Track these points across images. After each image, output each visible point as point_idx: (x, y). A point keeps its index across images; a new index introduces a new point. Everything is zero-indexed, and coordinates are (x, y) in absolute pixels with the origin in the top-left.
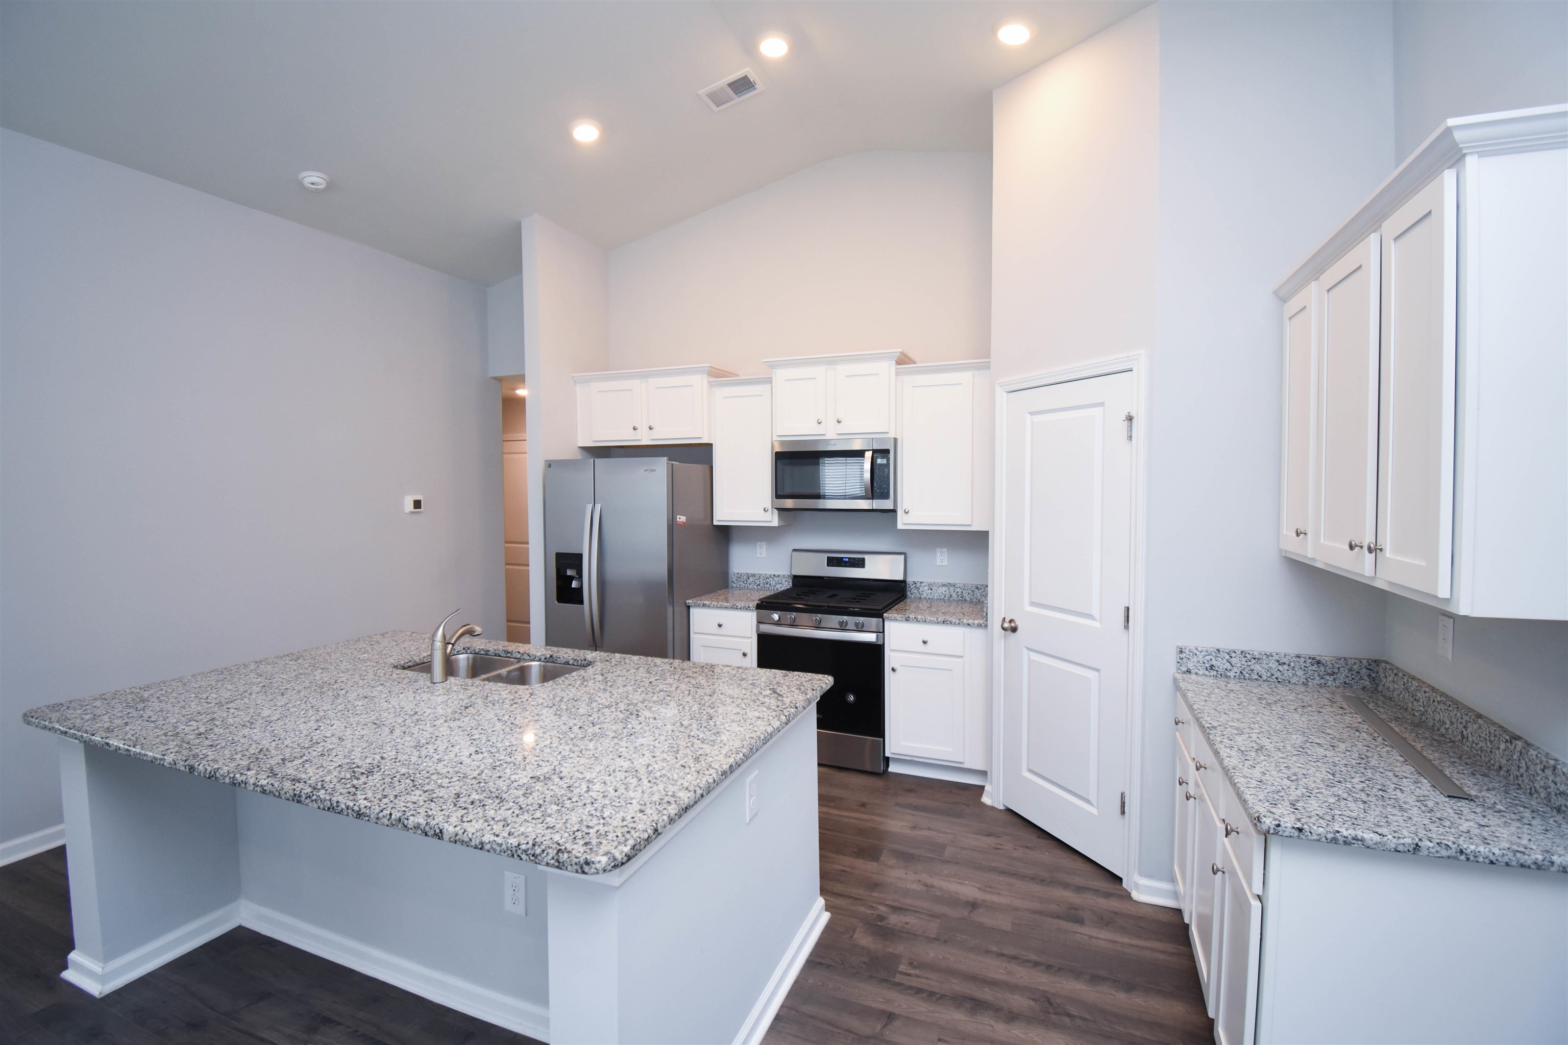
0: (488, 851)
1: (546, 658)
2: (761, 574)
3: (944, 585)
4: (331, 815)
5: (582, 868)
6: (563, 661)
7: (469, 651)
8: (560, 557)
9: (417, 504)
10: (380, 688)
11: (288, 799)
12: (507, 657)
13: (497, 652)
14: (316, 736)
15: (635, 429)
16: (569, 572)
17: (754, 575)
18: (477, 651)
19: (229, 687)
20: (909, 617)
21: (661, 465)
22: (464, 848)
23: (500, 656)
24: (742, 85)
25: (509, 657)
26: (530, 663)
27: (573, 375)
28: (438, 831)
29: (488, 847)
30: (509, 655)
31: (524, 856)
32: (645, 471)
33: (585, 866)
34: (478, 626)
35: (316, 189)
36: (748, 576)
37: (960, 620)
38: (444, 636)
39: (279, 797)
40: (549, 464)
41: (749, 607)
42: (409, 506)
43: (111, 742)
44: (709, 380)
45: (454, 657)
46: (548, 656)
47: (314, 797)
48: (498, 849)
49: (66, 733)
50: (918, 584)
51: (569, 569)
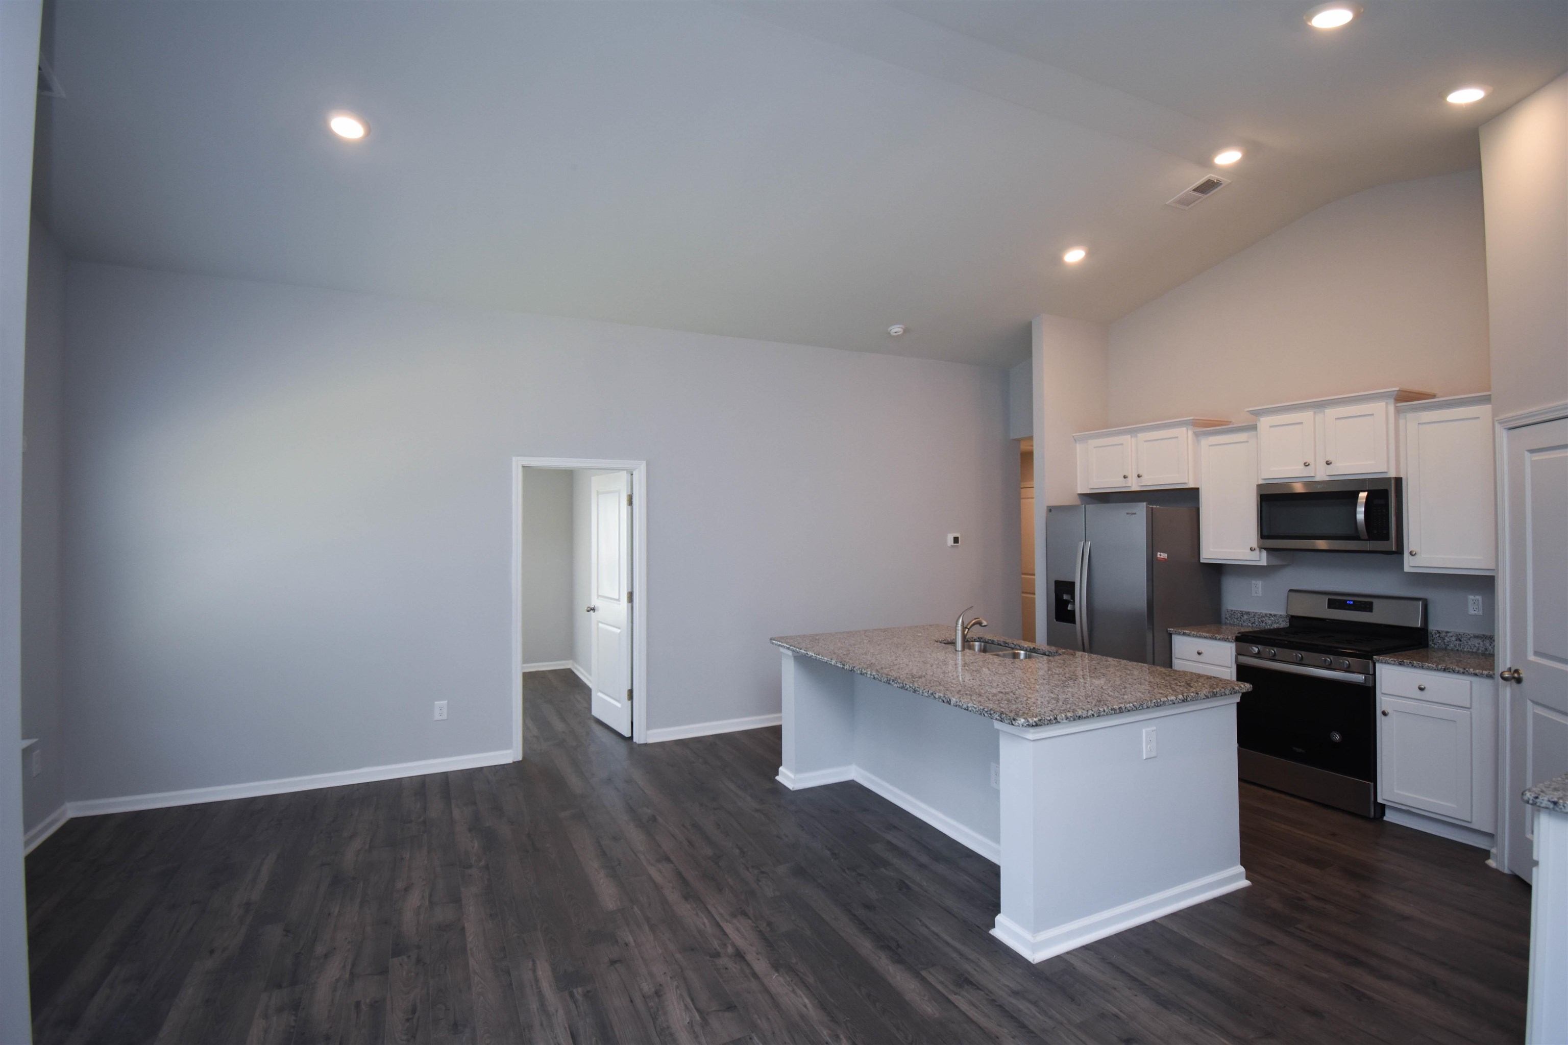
0: (970, 711)
1: (1030, 649)
2: (1256, 613)
3: (1476, 637)
4: (903, 690)
5: (1011, 722)
6: (1042, 652)
7: (982, 640)
8: (1057, 583)
9: (956, 540)
10: (927, 649)
11: (884, 682)
12: (1005, 646)
13: (999, 642)
14: (896, 662)
15: (1125, 477)
16: (1065, 597)
17: (1248, 613)
18: (987, 640)
19: (853, 639)
20: (1403, 661)
21: (1141, 509)
22: (960, 709)
23: (1001, 645)
24: (1208, 187)
25: (1007, 647)
26: (1019, 651)
27: (1073, 435)
28: (949, 700)
29: (970, 709)
30: (1007, 645)
31: (986, 714)
32: (1127, 514)
33: (1013, 721)
34: (985, 620)
35: (898, 335)
36: (1242, 614)
37: (1465, 669)
38: (963, 622)
39: (881, 681)
40: (1050, 509)
41: (1228, 638)
42: (950, 542)
43: (809, 653)
44: (1195, 431)
45: (972, 643)
46: (1032, 648)
47: (896, 682)
48: (975, 710)
49: (789, 648)
50: (1444, 634)
51: (1065, 594)
